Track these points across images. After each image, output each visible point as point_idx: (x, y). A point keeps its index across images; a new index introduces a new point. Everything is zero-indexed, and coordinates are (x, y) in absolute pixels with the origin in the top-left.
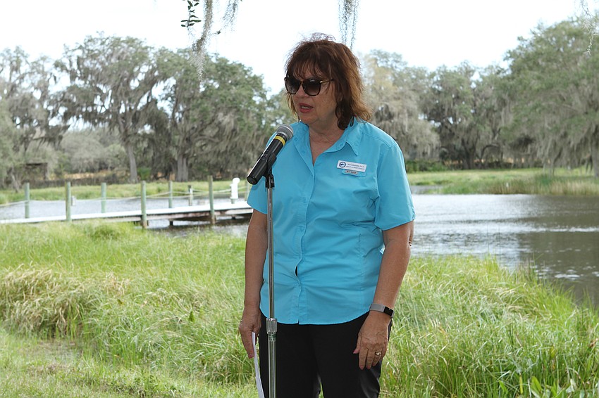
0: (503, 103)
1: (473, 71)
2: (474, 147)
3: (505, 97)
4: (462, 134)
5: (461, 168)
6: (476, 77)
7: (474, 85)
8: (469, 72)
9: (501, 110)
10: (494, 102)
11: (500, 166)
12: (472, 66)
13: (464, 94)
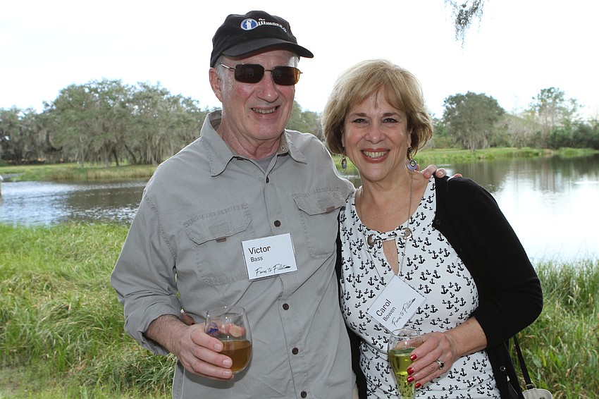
0: (40, 129)
1: (19, 111)
2: (21, 153)
3: (41, 125)
4: (14, 146)
5: (14, 164)
6: (21, 114)
7: (20, 119)
8: (17, 111)
9: (38, 132)
10: (35, 128)
11: (36, 163)
12: (18, 108)
13: (15, 123)
